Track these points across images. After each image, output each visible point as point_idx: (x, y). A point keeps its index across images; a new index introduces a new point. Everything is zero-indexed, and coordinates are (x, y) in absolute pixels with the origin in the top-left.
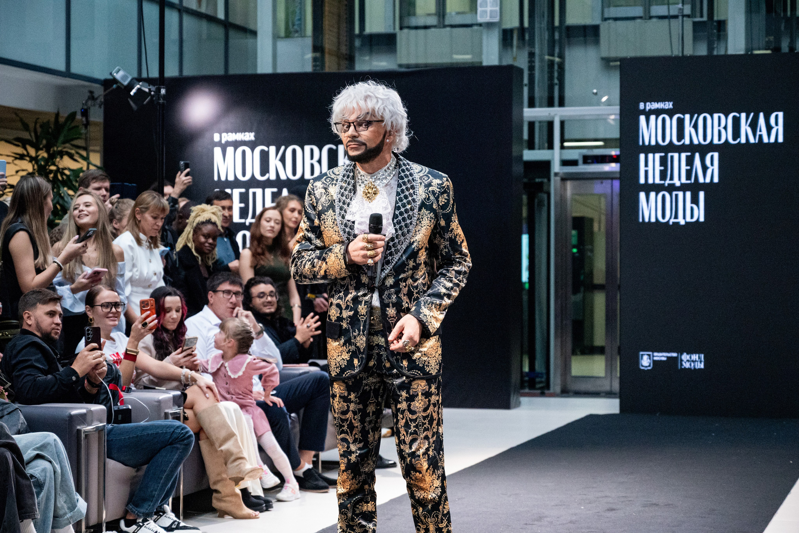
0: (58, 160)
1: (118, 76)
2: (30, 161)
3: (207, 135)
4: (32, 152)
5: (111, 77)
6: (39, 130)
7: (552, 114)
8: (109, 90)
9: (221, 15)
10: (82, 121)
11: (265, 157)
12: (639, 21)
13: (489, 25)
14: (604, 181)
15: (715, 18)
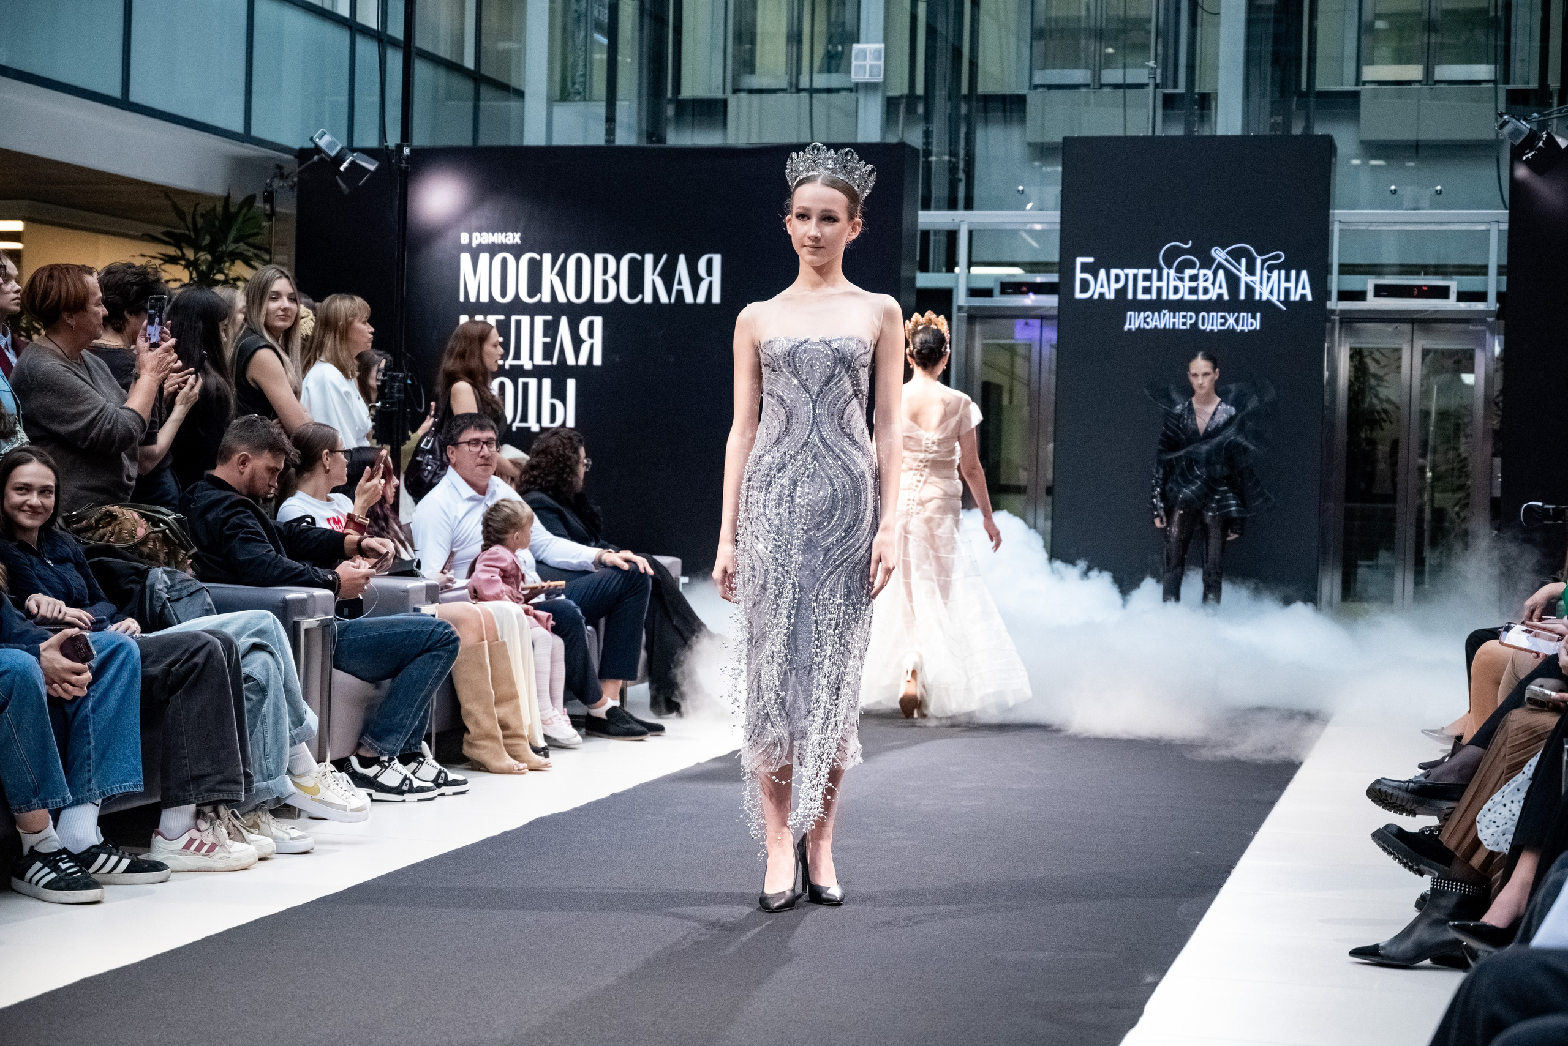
0: (227, 265)
1: (323, 143)
2: (186, 267)
3: (451, 235)
4: (190, 254)
5: (312, 145)
6: (200, 222)
7: (957, 221)
8: (303, 166)
9: (469, 63)
10: (265, 210)
11: (535, 269)
12: (1083, 90)
13: (870, 87)
14: (1031, 321)
15: (1197, 90)
